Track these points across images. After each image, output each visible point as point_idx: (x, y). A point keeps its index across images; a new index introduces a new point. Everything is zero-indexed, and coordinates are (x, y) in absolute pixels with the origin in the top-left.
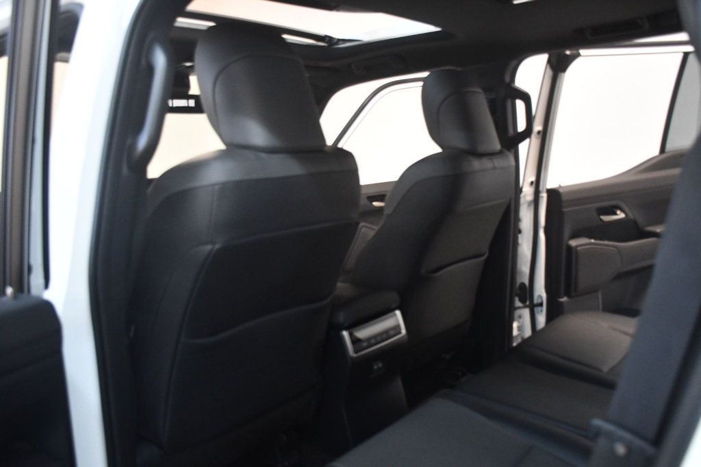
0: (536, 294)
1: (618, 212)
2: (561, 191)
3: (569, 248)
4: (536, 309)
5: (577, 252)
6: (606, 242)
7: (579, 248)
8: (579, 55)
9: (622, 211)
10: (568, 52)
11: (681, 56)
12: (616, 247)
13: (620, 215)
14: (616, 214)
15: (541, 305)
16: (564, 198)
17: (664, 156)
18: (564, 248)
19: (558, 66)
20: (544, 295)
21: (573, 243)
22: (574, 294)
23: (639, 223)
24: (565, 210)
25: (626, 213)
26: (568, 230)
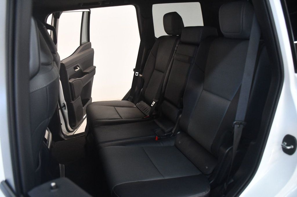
2: (64, 63)
3: (70, 83)
4: (63, 109)
5: (73, 85)
6: (77, 79)
7: (73, 83)
11: (82, 12)
12: (81, 80)
14: (77, 68)
15: (64, 106)
16: (66, 66)
17: (82, 46)
18: (69, 83)
20: (65, 102)
21: (70, 81)
22: (75, 99)
23: (82, 70)
24: (67, 70)
25: (79, 67)
26: (68, 77)
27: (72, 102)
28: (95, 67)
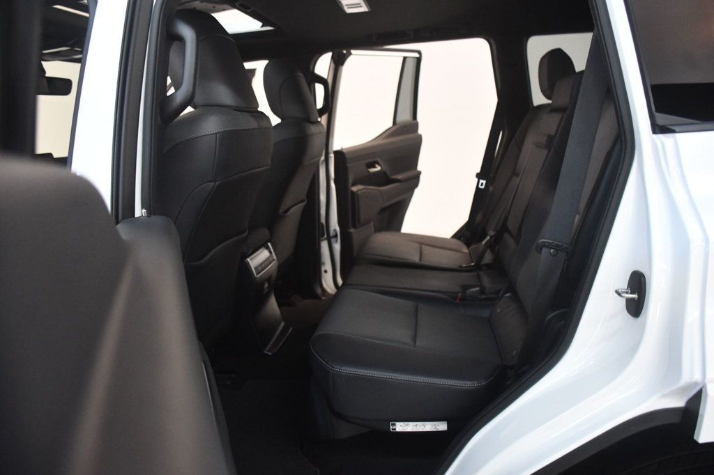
0: (332, 229)
1: (377, 166)
2: (344, 151)
3: (353, 193)
4: (333, 240)
5: (358, 196)
6: (372, 187)
7: (359, 192)
8: (351, 54)
9: (379, 164)
10: (345, 52)
11: (402, 59)
12: (379, 190)
13: (378, 168)
14: (375, 167)
15: (336, 236)
16: (347, 156)
17: (396, 127)
18: (350, 193)
19: (338, 62)
20: (338, 229)
21: (354, 189)
22: (358, 226)
23: (388, 173)
24: (348, 165)
25: (381, 167)
26: (351, 180)
27: (352, 230)
28: (420, 173)
